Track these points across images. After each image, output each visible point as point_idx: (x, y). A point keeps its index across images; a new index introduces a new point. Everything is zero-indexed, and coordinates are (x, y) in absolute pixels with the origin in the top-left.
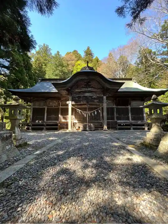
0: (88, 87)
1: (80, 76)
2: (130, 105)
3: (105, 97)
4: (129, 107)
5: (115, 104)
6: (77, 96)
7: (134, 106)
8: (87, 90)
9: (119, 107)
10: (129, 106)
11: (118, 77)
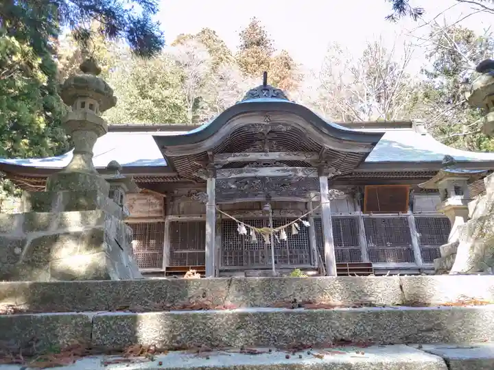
0: (267, 148)
1: (243, 117)
2: (412, 210)
3: (323, 180)
4: (410, 216)
5: (359, 208)
6: (233, 176)
7: (427, 214)
8: (264, 158)
9: (374, 215)
10: (409, 212)
11: (365, 118)
